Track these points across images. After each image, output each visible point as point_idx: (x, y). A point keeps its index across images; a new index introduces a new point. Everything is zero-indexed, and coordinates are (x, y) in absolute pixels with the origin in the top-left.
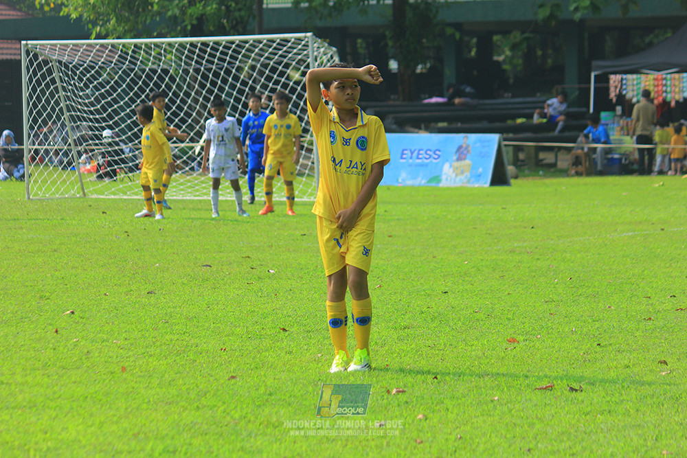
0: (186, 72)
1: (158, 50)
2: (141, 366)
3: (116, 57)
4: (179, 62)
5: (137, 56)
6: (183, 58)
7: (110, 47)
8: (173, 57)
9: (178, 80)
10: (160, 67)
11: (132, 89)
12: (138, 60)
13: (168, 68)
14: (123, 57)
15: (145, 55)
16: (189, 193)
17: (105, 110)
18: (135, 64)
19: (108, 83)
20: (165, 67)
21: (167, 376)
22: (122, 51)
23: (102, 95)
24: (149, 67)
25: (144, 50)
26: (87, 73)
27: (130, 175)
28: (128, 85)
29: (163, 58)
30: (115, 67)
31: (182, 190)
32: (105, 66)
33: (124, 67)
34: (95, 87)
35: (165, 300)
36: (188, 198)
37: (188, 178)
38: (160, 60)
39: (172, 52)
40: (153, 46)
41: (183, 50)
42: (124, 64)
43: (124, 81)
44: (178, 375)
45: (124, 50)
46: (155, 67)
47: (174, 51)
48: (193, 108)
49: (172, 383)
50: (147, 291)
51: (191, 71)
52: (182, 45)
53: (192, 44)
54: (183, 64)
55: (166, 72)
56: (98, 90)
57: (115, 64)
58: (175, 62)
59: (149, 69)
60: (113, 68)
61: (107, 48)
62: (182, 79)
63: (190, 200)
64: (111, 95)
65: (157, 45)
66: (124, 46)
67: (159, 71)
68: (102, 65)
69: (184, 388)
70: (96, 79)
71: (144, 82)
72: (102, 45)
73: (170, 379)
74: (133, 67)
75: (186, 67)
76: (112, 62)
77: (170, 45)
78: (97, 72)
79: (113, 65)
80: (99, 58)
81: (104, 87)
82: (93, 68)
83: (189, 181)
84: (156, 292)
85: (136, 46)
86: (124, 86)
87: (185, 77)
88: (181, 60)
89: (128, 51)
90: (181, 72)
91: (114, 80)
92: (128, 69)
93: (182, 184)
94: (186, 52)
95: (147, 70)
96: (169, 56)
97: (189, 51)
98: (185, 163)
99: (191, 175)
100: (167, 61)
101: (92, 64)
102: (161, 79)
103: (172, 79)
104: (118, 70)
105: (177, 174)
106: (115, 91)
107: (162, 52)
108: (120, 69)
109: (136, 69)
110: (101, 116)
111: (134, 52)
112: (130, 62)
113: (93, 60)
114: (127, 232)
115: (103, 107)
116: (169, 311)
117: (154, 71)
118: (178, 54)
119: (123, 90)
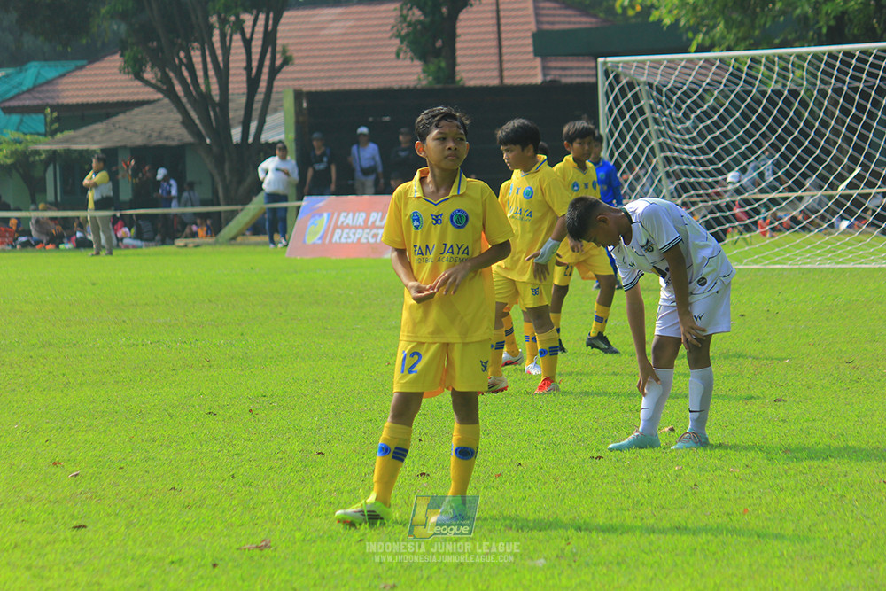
0: (823, 93)
1: (783, 64)
2: (768, 505)
3: (727, 75)
4: (812, 79)
5: (753, 73)
6: (819, 74)
7: (718, 63)
8: (805, 73)
9: (811, 104)
10: (787, 88)
11: (748, 119)
12: (756, 78)
13: (798, 89)
14: (735, 76)
15: (767, 73)
16: (829, 259)
17: (712, 149)
18: (753, 85)
19: (715, 111)
20: (794, 87)
21: (805, 518)
22: (733, 67)
23: (707, 127)
24: (771, 88)
25: (765, 65)
26: (687, 98)
27: (747, 235)
28: (743, 114)
29: (791, 75)
30: (726, 89)
31: (819, 255)
32: (712, 88)
33: (738, 89)
34: (698, 117)
35: (799, 411)
36: (827, 266)
37: (827, 238)
38: (786, 78)
39: (803, 68)
40: (776, 59)
41: (818, 63)
42: (737, 85)
43: (738, 108)
44: (822, 517)
45: (737, 65)
46: (779, 87)
47: (806, 65)
48: (832, 143)
49: (812, 528)
50: (774, 398)
51: (830, 91)
52: (816, 57)
53: (831, 55)
54: (818, 82)
55: (794, 94)
56: (702, 121)
57: (725, 85)
58: (807, 80)
59: (772, 91)
60: (722, 91)
61: (713, 65)
62: (817, 102)
63: (829, 269)
64: (719, 128)
65: (781, 57)
66: (736, 60)
67: (786, 93)
68: (708, 87)
69: (830, 536)
70: (699, 107)
71: (765, 109)
72: (707, 61)
73: (810, 523)
74: (749, 88)
75: (823, 86)
76: (721, 83)
77: (799, 56)
78: (701, 97)
79: (722, 86)
80: (703, 78)
81: (710, 117)
82: (695, 91)
83: (828, 243)
84: (787, 399)
85: (753, 60)
86: (738, 115)
87: (822, 99)
88: (815, 76)
89: (742, 67)
90: (815, 93)
91: (724, 107)
92: (744, 91)
93: (817, 247)
94: (823, 66)
95: (769, 92)
96: (798, 73)
97: (827, 64)
98: (823, 218)
99: (830, 234)
100: (796, 79)
101: (694, 86)
102: (788, 103)
103: (804, 104)
104: (729, 93)
105: (812, 234)
106: (726, 122)
107: (790, 66)
108: (732, 92)
109: (754, 91)
110: (707, 157)
111: (749, 67)
112: (745, 81)
113: (695, 81)
114: (743, 315)
115: (708, 144)
116: (805, 425)
117: (778, 93)
118: (812, 69)
119: (736, 121)
